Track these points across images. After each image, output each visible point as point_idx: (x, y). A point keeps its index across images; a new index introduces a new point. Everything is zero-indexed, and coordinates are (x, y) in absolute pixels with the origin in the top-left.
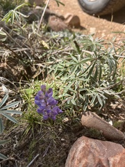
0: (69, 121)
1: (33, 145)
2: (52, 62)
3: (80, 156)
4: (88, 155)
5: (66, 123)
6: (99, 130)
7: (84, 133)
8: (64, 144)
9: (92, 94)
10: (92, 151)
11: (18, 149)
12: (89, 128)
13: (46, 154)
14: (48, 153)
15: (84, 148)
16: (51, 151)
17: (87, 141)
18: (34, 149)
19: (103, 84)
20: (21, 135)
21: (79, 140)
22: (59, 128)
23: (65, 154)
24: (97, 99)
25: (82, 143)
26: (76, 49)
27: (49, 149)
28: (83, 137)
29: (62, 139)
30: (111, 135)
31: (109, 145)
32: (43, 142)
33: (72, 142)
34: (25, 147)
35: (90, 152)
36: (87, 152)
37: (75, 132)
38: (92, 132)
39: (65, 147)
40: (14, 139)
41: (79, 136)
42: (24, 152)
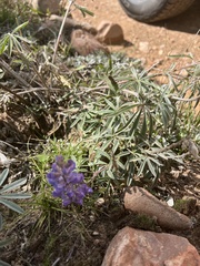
0: (104, 204)
1: (50, 243)
2: (77, 109)
3: (120, 261)
4: (133, 258)
5: (101, 206)
6: (151, 215)
7: (128, 221)
8: (97, 240)
9: (139, 159)
10: (141, 250)
11: (28, 250)
12: (135, 213)
13: (70, 257)
14: (73, 255)
15: (127, 247)
16: (78, 253)
17: (132, 236)
18: (51, 250)
19: (156, 143)
20: (31, 228)
21: (120, 233)
22: (90, 214)
23: (99, 256)
24: (147, 167)
25: (126, 239)
26: (113, 88)
27: (75, 249)
28: (127, 229)
29: (95, 233)
30: (171, 222)
31: (167, 240)
32: (66, 238)
33: (110, 237)
34: (39, 247)
35: (137, 252)
36: (132, 254)
37: (115, 220)
38: (140, 220)
39: (99, 245)
40: (22, 235)
41: (121, 227)
42: (37, 255)
